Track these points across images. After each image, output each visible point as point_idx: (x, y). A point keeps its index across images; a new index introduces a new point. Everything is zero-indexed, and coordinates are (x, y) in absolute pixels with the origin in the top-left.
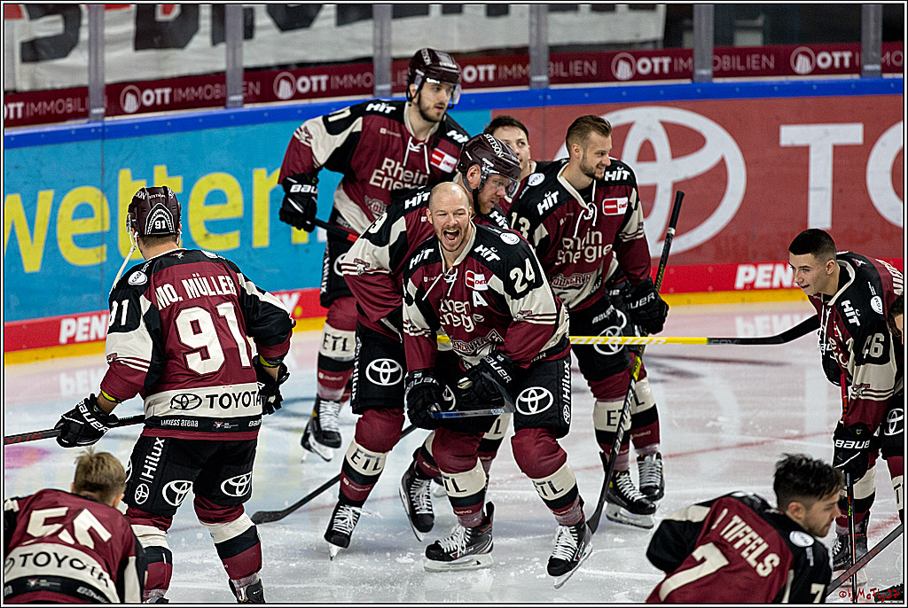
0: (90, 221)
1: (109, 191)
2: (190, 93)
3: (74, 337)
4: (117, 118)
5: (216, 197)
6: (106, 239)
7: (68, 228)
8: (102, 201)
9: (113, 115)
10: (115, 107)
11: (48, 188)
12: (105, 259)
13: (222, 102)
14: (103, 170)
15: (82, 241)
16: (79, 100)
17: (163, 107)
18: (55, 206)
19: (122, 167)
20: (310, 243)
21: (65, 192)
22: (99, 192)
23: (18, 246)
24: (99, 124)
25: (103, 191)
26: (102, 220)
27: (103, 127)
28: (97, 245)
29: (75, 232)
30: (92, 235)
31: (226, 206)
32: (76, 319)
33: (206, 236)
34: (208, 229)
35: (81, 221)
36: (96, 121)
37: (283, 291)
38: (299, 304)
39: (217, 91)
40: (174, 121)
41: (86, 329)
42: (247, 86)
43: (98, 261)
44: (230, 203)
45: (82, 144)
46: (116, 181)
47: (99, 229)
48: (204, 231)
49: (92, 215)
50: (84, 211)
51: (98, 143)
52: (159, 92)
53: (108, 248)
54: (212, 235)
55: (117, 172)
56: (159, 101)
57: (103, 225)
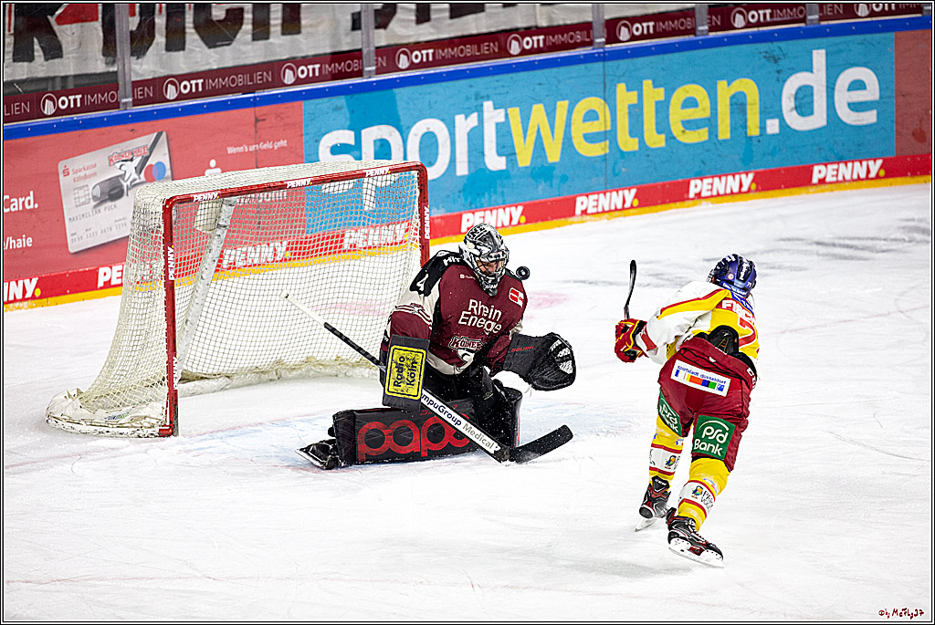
0: (596, 123)
1: (610, 100)
2: (669, 25)
3: (586, 210)
4: (614, 45)
5: (690, 103)
6: (609, 135)
7: (580, 129)
8: (605, 107)
9: (611, 43)
10: (613, 38)
11: (563, 99)
12: (608, 151)
13: (693, 31)
14: (605, 84)
15: (590, 138)
16: (585, 32)
17: (649, 36)
18: (570, 113)
19: (619, 82)
20: (761, 135)
21: (577, 102)
22: (602, 101)
23: (542, 143)
24: (601, 50)
25: (605, 100)
26: (605, 122)
27: (604, 52)
28: (601, 141)
29: (585, 132)
30: (598, 133)
31: (698, 109)
32: (587, 196)
33: (683, 132)
34: (684, 126)
35: (589, 123)
36: (600, 48)
37: (742, 171)
38: (753, 181)
39: (688, 23)
40: (657, 46)
41: (595, 203)
42: (711, 19)
43: (603, 153)
44: (700, 107)
45: (589, 65)
46: (615, 92)
47: (603, 129)
48: (682, 128)
49: (597, 118)
50: (591, 116)
51: (600, 64)
52: (645, 25)
53: (610, 142)
54: (687, 131)
55: (615, 85)
56: (645, 32)
57: (606, 126)
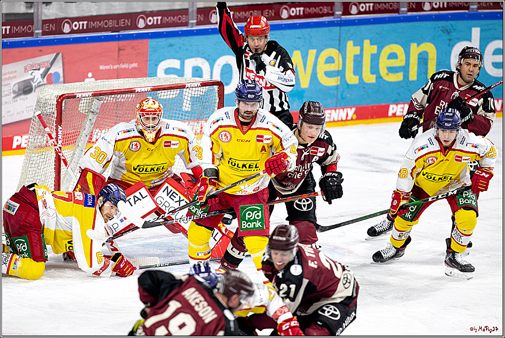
0: (333, 64)
1: (342, 50)
2: (382, 6)
4: (347, 17)
5: (393, 56)
6: (341, 73)
7: (322, 68)
8: (339, 55)
9: (345, 15)
10: (347, 11)
11: (313, 49)
12: (339, 83)
13: (397, 11)
14: (340, 40)
15: (328, 74)
17: (369, 12)
18: (317, 57)
19: (349, 40)
21: (321, 51)
22: (338, 51)
23: (298, 76)
24: (339, 19)
25: (339, 51)
26: (339, 64)
27: (341, 21)
28: (336, 76)
29: (325, 70)
30: (334, 72)
31: (397, 60)
35: (328, 65)
40: (374, 19)
42: (409, 4)
43: (336, 84)
44: (399, 59)
45: (331, 28)
46: (346, 46)
47: (337, 69)
48: (387, 72)
49: (334, 62)
50: (330, 60)
51: (338, 28)
52: (367, 5)
53: (341, 78)
54: (390, 74)
55: (346, 42)
56: (367, 9)
57: (339, 67)
